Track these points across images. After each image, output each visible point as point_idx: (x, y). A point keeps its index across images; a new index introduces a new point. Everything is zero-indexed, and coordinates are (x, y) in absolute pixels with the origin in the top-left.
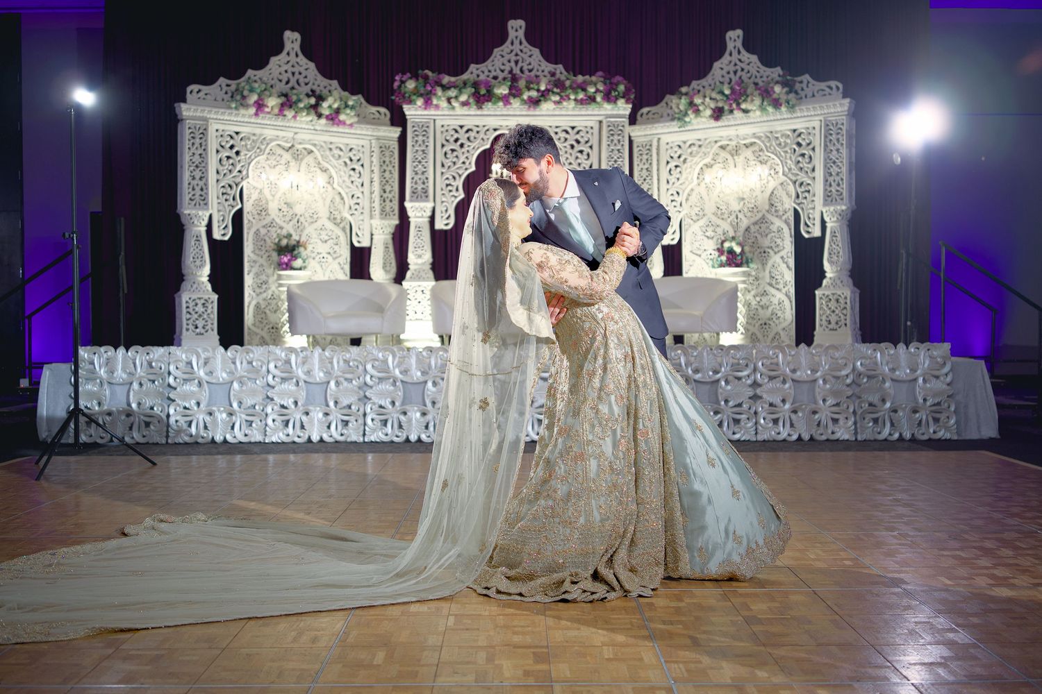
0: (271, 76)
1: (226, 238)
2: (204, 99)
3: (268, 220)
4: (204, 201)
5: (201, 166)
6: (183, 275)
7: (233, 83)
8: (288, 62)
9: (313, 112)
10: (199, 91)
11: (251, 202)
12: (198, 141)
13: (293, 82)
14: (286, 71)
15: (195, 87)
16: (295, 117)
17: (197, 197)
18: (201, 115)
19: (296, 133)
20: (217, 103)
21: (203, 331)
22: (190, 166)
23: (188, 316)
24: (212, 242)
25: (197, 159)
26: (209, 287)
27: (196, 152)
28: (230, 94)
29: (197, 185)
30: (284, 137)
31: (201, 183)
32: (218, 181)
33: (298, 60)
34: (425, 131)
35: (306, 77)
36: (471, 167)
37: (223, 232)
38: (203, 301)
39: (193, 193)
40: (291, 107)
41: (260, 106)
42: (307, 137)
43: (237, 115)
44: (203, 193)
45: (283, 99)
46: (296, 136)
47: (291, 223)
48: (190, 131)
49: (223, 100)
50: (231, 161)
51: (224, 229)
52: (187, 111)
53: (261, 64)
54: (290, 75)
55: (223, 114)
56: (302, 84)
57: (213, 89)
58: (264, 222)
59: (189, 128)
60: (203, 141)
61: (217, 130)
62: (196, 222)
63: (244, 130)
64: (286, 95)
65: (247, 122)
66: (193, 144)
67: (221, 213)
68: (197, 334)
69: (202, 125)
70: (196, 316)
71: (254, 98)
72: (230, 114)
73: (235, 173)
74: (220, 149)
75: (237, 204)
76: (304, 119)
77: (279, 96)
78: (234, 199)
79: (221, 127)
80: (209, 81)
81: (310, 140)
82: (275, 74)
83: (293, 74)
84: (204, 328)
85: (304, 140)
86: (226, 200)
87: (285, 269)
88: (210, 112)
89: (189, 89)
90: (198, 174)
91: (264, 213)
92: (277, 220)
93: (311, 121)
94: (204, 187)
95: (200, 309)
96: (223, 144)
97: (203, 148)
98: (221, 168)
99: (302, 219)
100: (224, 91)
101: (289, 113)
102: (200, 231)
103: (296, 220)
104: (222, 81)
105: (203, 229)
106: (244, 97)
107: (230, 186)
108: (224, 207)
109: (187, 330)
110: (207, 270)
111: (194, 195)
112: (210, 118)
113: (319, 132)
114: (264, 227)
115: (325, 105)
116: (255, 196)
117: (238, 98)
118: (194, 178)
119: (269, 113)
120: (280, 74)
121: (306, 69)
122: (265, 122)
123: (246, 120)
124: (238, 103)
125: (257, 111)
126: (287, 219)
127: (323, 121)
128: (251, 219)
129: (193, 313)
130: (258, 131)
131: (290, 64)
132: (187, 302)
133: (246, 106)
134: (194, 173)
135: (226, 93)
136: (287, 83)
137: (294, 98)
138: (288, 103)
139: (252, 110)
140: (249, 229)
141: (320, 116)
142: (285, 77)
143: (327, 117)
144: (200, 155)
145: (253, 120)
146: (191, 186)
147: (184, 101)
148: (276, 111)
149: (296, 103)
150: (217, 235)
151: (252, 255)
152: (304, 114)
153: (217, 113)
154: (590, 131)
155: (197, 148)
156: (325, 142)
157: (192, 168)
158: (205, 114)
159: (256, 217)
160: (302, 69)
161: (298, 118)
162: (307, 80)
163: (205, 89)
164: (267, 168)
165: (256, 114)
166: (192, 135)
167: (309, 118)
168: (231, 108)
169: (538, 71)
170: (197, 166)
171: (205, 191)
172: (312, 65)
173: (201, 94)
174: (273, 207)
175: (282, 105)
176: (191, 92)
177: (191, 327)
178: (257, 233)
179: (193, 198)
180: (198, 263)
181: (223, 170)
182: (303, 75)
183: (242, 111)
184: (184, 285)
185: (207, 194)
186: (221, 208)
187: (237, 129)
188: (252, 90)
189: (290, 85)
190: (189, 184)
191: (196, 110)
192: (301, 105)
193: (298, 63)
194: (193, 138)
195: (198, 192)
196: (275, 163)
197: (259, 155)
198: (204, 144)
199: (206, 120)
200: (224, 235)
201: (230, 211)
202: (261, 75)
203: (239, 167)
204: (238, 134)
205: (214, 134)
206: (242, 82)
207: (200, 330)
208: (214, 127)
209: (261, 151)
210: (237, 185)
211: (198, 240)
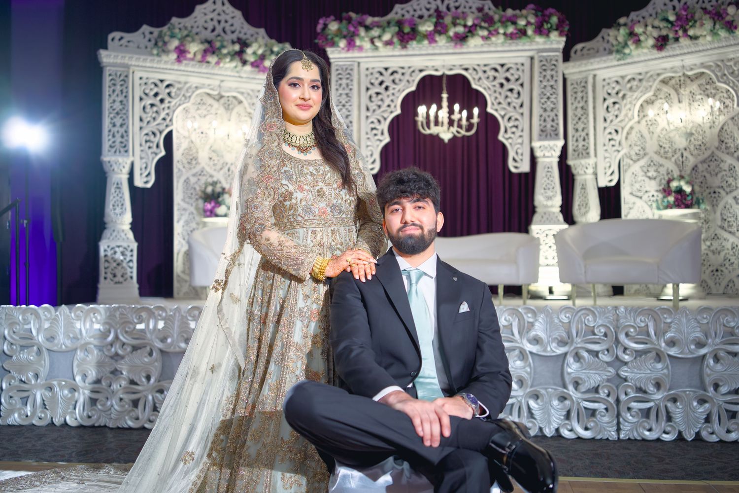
0: (196, 24)
1: (149, 185)
2: (126, 46)
3: (198, 169)
4: (125, 148)
5: (122, 113)
6: (105, 223)
7: (156, 31)
8: (214, 10)
9: (237, 58)
10: (121, 38)
11: (181, 150)
12: (118, 88)
13: (219, 30)
14: (212, 20)
15: (117, 35)
16: (218, 63)
17: (117, 143)
18: (122, 61)
19: (222, 81)
20: (142, 51)
21: (121, 279)
22: (110, 113)
23: (107, 265)
24: (134, 191)
25: (117, 106)
26: (131, 235)
27: (116, 99)
28: (153, 42)
29: (118, 132)
30: (209, 85)
31: (122, 130)
32: (141, 128)
33: (225, 8)
34: (349, 74)
35: (232, 25)
36: (396, 110)
37: (145, 180)
38: (121, 249)
39: (113, 140)
40: (213, 53)
41: (181, 52)
42: (234, 85)
43: (159, 62)
44: (123, 140)
45: (206, 46)
46: (222, 84)
47: (222, 172)
48: (111, 78)
49: (146, 47)
50: (155, 109)
51: (147, 176)
52: (107, 57)
53: (186, 12)
54: (215, 23)
55: (145, 60)
56: (229, 32)
57: (136, 37)
58: (194, 171)
59: (110, 75)
60: (124, 87)
61: (141, 78)
62: (116, 169)
63: (169, 78)
64: (210, 42)
65: (170, 69)
66: (114, 91)
67: (144, 161)
68: (116, 283)
69: (124, 71)
70: (115, 265)
71: (175, 43)
72: (152, 61)
73: (159, 120)
74: (143, 96)
75: (161, 152)
76: (228, 65)
77: (202, 43)
78: (158, 146)
79: (145, 75)
80: (132, 28)
81: (236, 88)
82: (201, 22)
83: (219, 22)
84: (122, 276)
85: (230, 88)
86: (150, 148)
87: (210, 216)
88: (131, 58)
89: (110, 36)
90: (118, 121)
91: (194, 162)
92: (208, 169)
93: (236, 67)
94: (125, 134)
95: (119, 257)
96: (147, 91)
97: (124, 94)
98: (144, 116)
99: (232, 168)
100: (147, 39)
101: (213, 59)
102: (121, 179)
103: (226, 169)
104: (145, 28)
105: (124, 177)
106: (165, 43)
107: (154, 134)
108: (147, 154)
109: (105, 278)
110: (128, 218)
111: (114, 142)
112: (131, 65)
113: (244, 80)
114: (194, 175)
115: (249, 51)
116: (185, 145)
117: (160, 45)
118: (114, 125)
119: (192, 59)
120: (206, 22)
121: (233, 18)
122: (190, 69)
123: (169, 66)
124: (160, 50)
125: (178, 57)
126: (218, 167)
127: (248, 68)
128: (181, 167)
129: (112, 261)
130: (183, 79)
131: (216, 13)
132: (105, 251)
133: (166, 52)
134: (115, 120)
135: (150, 40)
136: (213, 30)
137: (218, 44)
138: (211, 49)
139: (174, 56)
140: (179, 177)
141: (244, 63)
142: (210, 26)
143: (253, 65)
144: (121, 102)
145: (176, 67)
146: (111, 133)
147: (105, 47)
148: (199, 57)
149: (219, 49)
150: (139, 182)
151: (182, 204)
152: (228, 60)
153: (138, 59)
154: (521, 68)
155: (117, 95)
156: (253, 90)
157: (112, 116)
158: (126, 61)
159: (187, 166)
160: (228, 18)
161: (221, 65)
162: (233, 28)
163: (128, 36)
164: (197, 117)
165: (179, 60)
166: (113, 82)
167: (233, 64)
168: (152, 55)
169: (465, 7)
170: (118, 113)
171: (126, 138)
172: (238, 14)
173: (123, 42)
174: (203, 155)
175: (205, 52)
176: (113, 39)
177: (109, 276)
178: (187, 181)
179: (113, 145)
180: (118, 210)
181: (147, 117)
182: (230, 23)
183: (164, 58)
184: (107, 233)
185: (127, 141)
186: (143, 155)
187: (162, 77)
188: (173, 36)
189: (216, 33)
190: (110, 131)
191: (116, 57)
192: (225, 51)
193: (224, 11)
194: (114, 85)
195: (118, 139)
196: (205, 112)
197: (184, 103)
198: (125, 91)
199: (127, 67)
200: (146, 182)
201: (153, 159)
202: (187, 21)
203: (163, 115)
204: (162, 81)
205: (137, 82)
206: (165, 29)
207: (119, 278)
208: (138, 74)
209: (187, 98)
210: (161, 132)
211: (119, 187)
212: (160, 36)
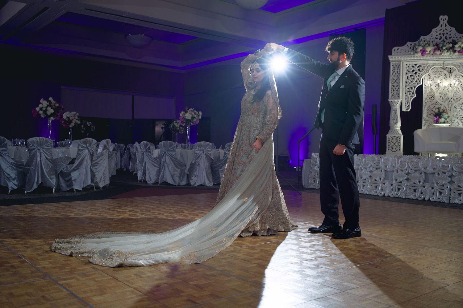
0: (432, 37)
1: (409, 110)
2: (400, 52)
3: (435, 101)
4: (398, 95)
5: (398, 81)
6: (390, 127)
7: (413, 44)
8: (441, 29)
9: (451, 50)
10: (398, 49)
11: (426, 94)
12: (396, 70)
13: (443, 38)
14: (440, 34)
15: (396, 48)
16: (441, 54)
17: (395, 94)
18: (398, 59)
19: (444, 61)
20: (407, 53)
21: (395, 150)
22: (392, 81)
23: (389, 144)
24: (402, 112)
25: (395, 78)
26: (400, 132)
27: (395, 75)
28: (412, 49)
29: (395, 89)
30: (438, 64)
32: (406, 86)
33: (446, 28)
35: (450, 35)
37: (407, 108)
38: (396, 138)
39: (393, 92)
40: (439, 50)
41: (423, 52)
42: (450, 62)
43: (414, 57)
44: (398, 92)
45: (436, 47)
46: (444, 62)
47: (446, 102)
48: (393, 66)
49: (409, 51)
50: (412, 77)
51: (408, 106)
52: (391, 58)
53: (427, 32)
54: (442, 35)
55: (408, 57)
56: (448, 38)
57: (405, 47)
58: (433, 102)
59: (393, 65)
60: (398, 70)
61: (406, 65)
62: (394, 105)
63: (419, 63)
64: (437, 45)
65: (419, 59)
66: (394, 72)
67: (407, 100)
68: (393, 151)
69: (398, 63)
70: (393, 144)
71: (421, 48)
72: (411, 57)
73: (414, 82)
74: (407, 72)
75: (414, 95)
76: (446, 54)
77: (434, 46)
78: (413, 93)
79: (408, 63)
80: (402, 44)
81: (452, 63)
82: (434, 36)
83: (443, 34)
84: (396, 149)
85: (449, 64)
86: (409, 94)
87: (437, 123)
88: (401, 57)
89: (393, 49)
90: (396, 84)
91: (432, 98)
92: (439, 101)
93: (450, 54)
94: (398, 89)
95: (394, 141)
96: (409, 70)
97: (398, 73)
98: (407, 81)
99: (452, 100)
100: (409, 47)
101: (438, 52)
102: (396, 108)
103: (449, 100)
104: (409, 43)
105: (398, 107)
106: (416, 49)
107: (412, 88)
108: (408, 97)
109: (389, 149)
110: (399, 124)
111: (394, 93)
112: (402, 60)
113: (454, 59)
114: (432, 104)
115: (457, 46)
116: (428, 91)
117: (414, 50)
118: (394, 86)
119: (429, 54)
120: (437, 35)
121: (450, 31)
122: (428, 58)
123: (418, 58)
124: (414, 52)
125: (422, 54)
126: (444, 100)
127: (457, 54)
128: (426, 101)
129: (391, 143)
130: (425, 62)
131: (442, 30)
132: (389, 138)
133: (416, 52)
134: (394, 84)
135: (410, 48)
136: (440, 39)
137: (441, 45)
138: (438, 48)
139: (420, 54)
140: (425, 106)
141: (455, 51)
142: (439, 37)
143: (459, 52)
144: (397, 76)
145: (422, 58)
146: (393, 90)
147: (391, 54)
148: (432, 52)
149: (442, 47)
150: (404, 110)
151: (426, 117)
152: (445, 52)
153: (404, 57)
155: (395, 74)
157: (393, 82)
158: (400, 59)
159: (429, 100)
160: (448, 32)
161: (443, 54)
162: (450, 36)
163: (400, 48)
164: (435, 78)
166: (394, 68)
167: (448, 54)
168: (411, 54)
170: (395, 81)
171: (398, 91)
172: (453, 29)
174: (437, 95)
175: (435, 50)
176: (394, 51)
177: (390, 148)
178: (429, 107)
179: (393, 94)
180: (395, 122)
181: (409, 81)
182: (449, 34)
183: (416, 55)
184: (390, 131)
185: (399, 92)
186: (406, 98)
187: (416, 63)
188: (419, 45)
189: (442, 39)
190: (392, 89)
191: (395, 58)
192: (444, 48)
193: (446, 29)
194: (394, 69)
195: (395, 92)
196: (438, 75)
197: (426, 73)
198: (399, 71)
199: (400, 61)
200: (407, 109)
201: (411, 99)
202: (427, 38)
203: (416, 80)
204: (416, 65)
205: (405, 66)
206: (417, 42)
207: (394, 150)
208: (405, 63)
209: (427, 71)
210: (415, 87)
211: (396, 112)
212: (415, 45)
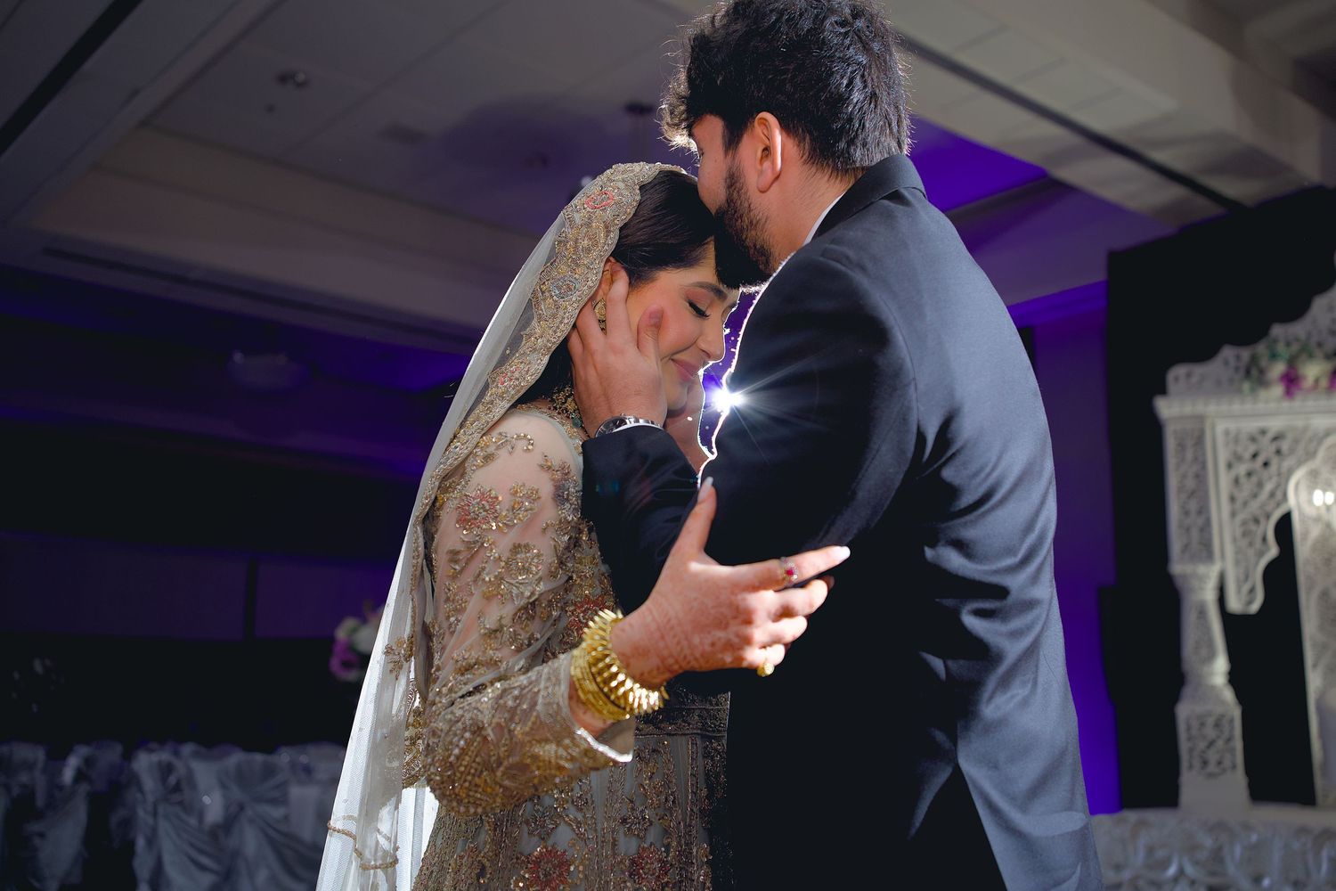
0: (1316, 328)
1: (1255, 608)
2: (1199, 385)
4: (1205, 551)
5: (1199, 492)
7: (1245, 354)
10: (1189, 375)
12: (1189, 455)
15: (1181, 370)
17: (1194, 543)
18: (1193, 411)
20: (1224, 388)
21: (1217, 770)
22: (1179, 496)
23: (1191, 744)
24: (1228, 619)
25: (1190, 484)
26: (1229, 695)
27: (1188, 471)
28: (1242, 371)
29: (1194, 524)
31: (1200, 521)
32: (1233, 513)
37: (1246, 600)
38: (1213, 719)
39: (1187, 538)
41: (1291, 381)
43: (1255, 401)
44: (1203, 537)
48: (1176, 441)
49: (1232, 382)
50: (1255, 479)
51: (1248, 593)
52: (1167, 408)
53: (1296, 310)
55: (1230, 403)
57: (1214, 368)
59: (1175, 437)
60: (1198, 451)
61: (1227, 432)
62: (1195, 585)
63: (1275, 425)
65: (1275, 412)
66: (1183, 460)
67: (1241, 568)
68: (1209, 776)
69: (1196, 427)
70: (1204, 744)
71: (1278, 369)
72: (1242, 402)
73: (1264, 497)
74: (1234, 461)
75: (1271, 550)
77: (1328, 359)
78: (1264, 541)
79: (1232, 426)
82: (1324, 323)
84: (1218, 765)
86: (1250, 544)
88: (1206, 404)
89: (1171, 375)
90: (1193, 506)
94: (1204, 527)
95: (1210, 732)
96: (1239, 453)
97: (1199, 463)
98: (1237, 493)
100: (1232, 367)
102: (1204, 600)
104: (1228, 352)
105: (1210, 596)
106: (1262, 371)
107: (1256, 520)
108: (1247, 557)
109: (1190, 768)
110: (1221, 665)
111: (1188, 541)
112: (1208, 415)
116: (1315, 532)
117: (1254, 375)
118: (1187, 514)
119: (1314, 389)
122: (1310, 405)
123: (1272, 407)
124: (1254, 382)
125: (1287, 389)
128: (1314, 570)
129: (1199, 739)
130: (1299, 423)
132: (1186, 720)
133: (1263, 384)
134: (1188, 506)
135: (1237, 370)
139: (1278, 390)
140: (1312, 588)
144: (1196, 475)
145: (1285, 406)
146: (1183, 527)
147: (1164, 393)
148: (1324, 384)
150: (1235, 604)
151: (1319, 635)
153: (1218, 404)
155: (1189, 466)
157: (1182, 499)
158: (1199, 410)
159: (1325, 566)
163: (1199, 369)
165: (1289, 393)
166: (1180, 446)
170: (1191, 495)
171: (1206, 532)
173: (1194, 380)
176: (1175, 378)
177: (1197, 763)
178: (1325, 596)
179: (1187, 545)
180: (1204, 652)
181: (1243, 494)
183: (1263, 394)
184: (1187, 691)
185: (1209, 536)
186: (1240, 558)
187: (1263, 426)
188: (1274, 356)
190: (1180, 524)
191: (1181, 405)
195: (1195, 534)
197: (1305, 463)
198: (1200, 456)
199: (1202, 418)
200: (1249, 604)
201: (1257, 563)
202: (1298, 329)
203: (1269, 487)
204: (1263, 432)
205: (1220, 439)
206: (1261, 348)
207: (1212, 768)
208: (1221, 427)
209: (1311, 455)
210: (1268, 516)
211: (1202, 613)
212: (1254, 360)
